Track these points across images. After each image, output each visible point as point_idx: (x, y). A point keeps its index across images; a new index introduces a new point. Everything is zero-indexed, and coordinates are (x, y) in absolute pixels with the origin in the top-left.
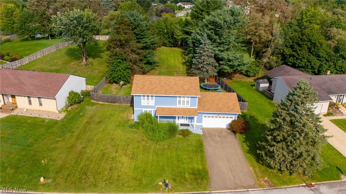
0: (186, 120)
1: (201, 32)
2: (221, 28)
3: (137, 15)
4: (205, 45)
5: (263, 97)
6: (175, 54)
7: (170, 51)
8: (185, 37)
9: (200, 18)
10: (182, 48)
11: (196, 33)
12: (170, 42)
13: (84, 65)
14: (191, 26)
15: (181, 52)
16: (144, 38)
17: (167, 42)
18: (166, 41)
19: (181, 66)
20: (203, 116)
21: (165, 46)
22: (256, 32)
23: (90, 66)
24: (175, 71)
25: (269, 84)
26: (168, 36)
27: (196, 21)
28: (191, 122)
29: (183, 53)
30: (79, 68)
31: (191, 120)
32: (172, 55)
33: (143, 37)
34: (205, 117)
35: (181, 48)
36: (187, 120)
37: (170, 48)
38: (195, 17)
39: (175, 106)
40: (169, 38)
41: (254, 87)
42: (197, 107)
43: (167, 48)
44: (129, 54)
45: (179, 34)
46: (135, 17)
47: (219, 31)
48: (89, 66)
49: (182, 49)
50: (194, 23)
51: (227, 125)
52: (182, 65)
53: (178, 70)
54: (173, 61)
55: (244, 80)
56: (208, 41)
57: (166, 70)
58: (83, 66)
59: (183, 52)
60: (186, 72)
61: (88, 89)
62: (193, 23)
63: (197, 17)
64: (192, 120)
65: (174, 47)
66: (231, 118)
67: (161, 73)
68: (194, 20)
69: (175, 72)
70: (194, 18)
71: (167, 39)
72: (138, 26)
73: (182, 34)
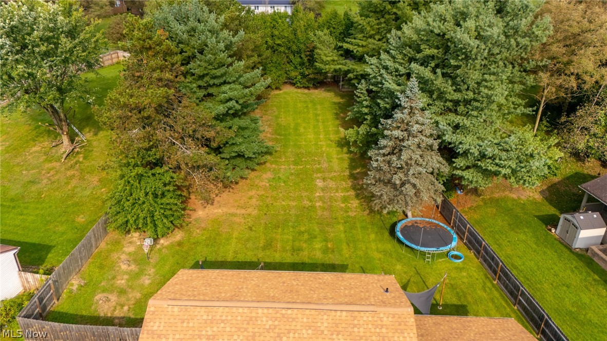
1: (397, 66)
2: (467, 58)
3: (199, 13)
4: (411, 113)
5: (595, 280)
6: (319, 112)
7: (305, 102)
8: (346, 68)
9: (389, 14)
10: (337, 91)
11: (380, 67)
12: (304, 76)
13: (64, 156)
14: (362, 35)
15: (335, 103)
16: (225, 83)
17: (297, 76)
18: (293, 74)
19: (334, 151)
21: (293, 84)
22: (569, 63)
23: (81, 160)
24: (319, 171)
25: (605, 228)
26: (299, 60)
27: (377, 21)
29: (340, 108)
30: (48, 165)
32: (311, 115)
33: (222, 80)
35: (335, 92)
37: (306, 91)
38: (375, 12)
40: (302, 64)
41: (553, 231)
43: (296, 90)
44: (174, 143)
45: (328, 59)
46: (192, 23)
47: (458, 67)
48: (76, 159)
49: (337, 95)
50: (371, 27)
52: (339, 149)
53: (325, 165)
54: (311, 136)
55: (514, 196)
56: (421, 100)
57: (292, 167)
58: (59, 160)
59: (339, 103)
60: (347, 173)
61: (28, 282)
62: (368, 28)
63: (381, 11)
65: (316, 87)
67: (279, 178)
68: (371, 19)
69: (319, 175)
70: (371, 14)
71: (296, 68)
72: (201, 52)
73: (336, 58)
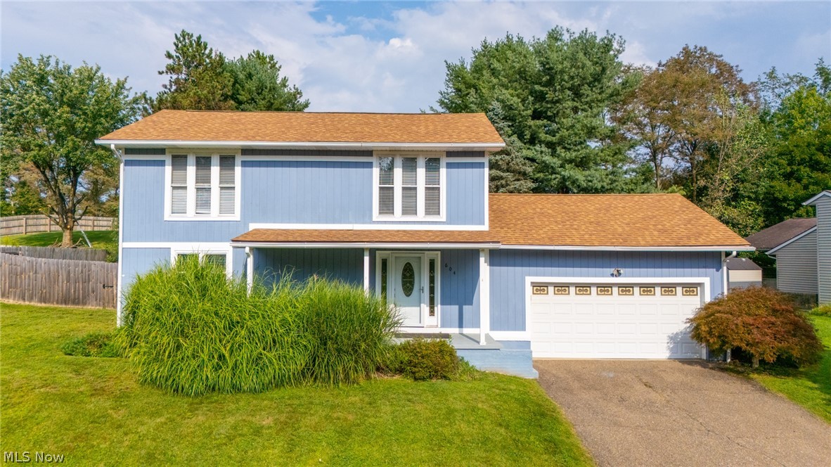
0: (425, 308)
20: (529, 280)
25: (760, 271)
28: (461, 326)
31: (455, 308)
34: (540, 288)
36: (432, 313)
39: (364, 223)
42: (485, 227)
51: (673, 338)
64: (466, 308)
66: (690, 288)
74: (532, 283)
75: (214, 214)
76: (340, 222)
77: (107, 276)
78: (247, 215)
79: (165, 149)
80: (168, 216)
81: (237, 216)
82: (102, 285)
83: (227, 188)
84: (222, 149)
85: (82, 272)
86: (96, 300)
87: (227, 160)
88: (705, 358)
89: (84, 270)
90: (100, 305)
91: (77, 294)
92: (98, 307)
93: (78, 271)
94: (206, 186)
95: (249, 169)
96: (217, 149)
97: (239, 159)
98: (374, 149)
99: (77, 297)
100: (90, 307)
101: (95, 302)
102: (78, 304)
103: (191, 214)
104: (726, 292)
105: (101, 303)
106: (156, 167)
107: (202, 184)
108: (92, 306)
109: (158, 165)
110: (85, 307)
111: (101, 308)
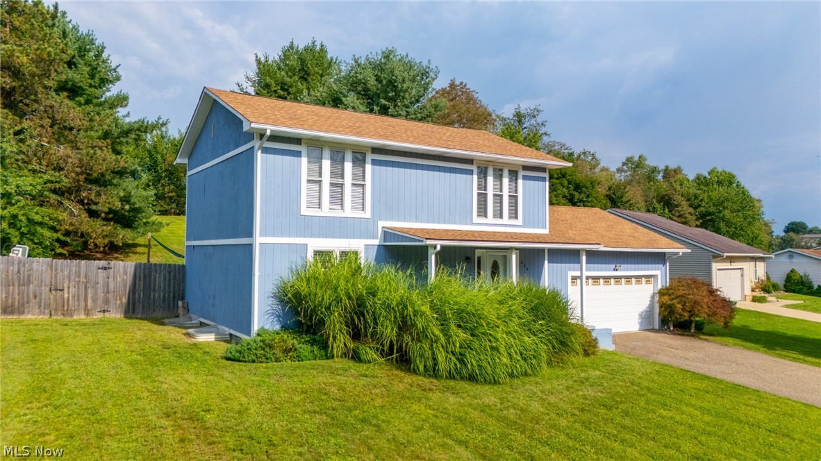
20: (570, 274)
34: (573, 280)
39: (466, 223)
42: (547, 231)
51: (641, 315)
66: (648, 278)
74: (572, 277)
75: (348, 212)
76: (449, 223)
77: (56, 277)
78: (377, 214)
79: (301, 139)
80: (304, 211)
81: (368, 214)
82: (48, 289)
83: (359, 185)
84: (354, 145)
85: (19, 272)
86: (40, 307)
87: (360, 157)
88: (657, 328)
89: (22, 269)
90: (44, 314)
91: (10, 300)
92: (41, 317)
93: (13, 271)
94: (340, 181)
95: (377, 168)
96: (350, 145)
97: (370, 157)
98: (474, 158)
99: (10, 304)
100: (29, 316)
101: (37, 311)
102: (12, 313)
103: (327, 210)
104: (668, 284)
105: (47, 311)
106: (292, 158)
107: (335, 180)
108: (33, 314)
109: (294, 156)
110: (22, 317)
111: (47, 317)
